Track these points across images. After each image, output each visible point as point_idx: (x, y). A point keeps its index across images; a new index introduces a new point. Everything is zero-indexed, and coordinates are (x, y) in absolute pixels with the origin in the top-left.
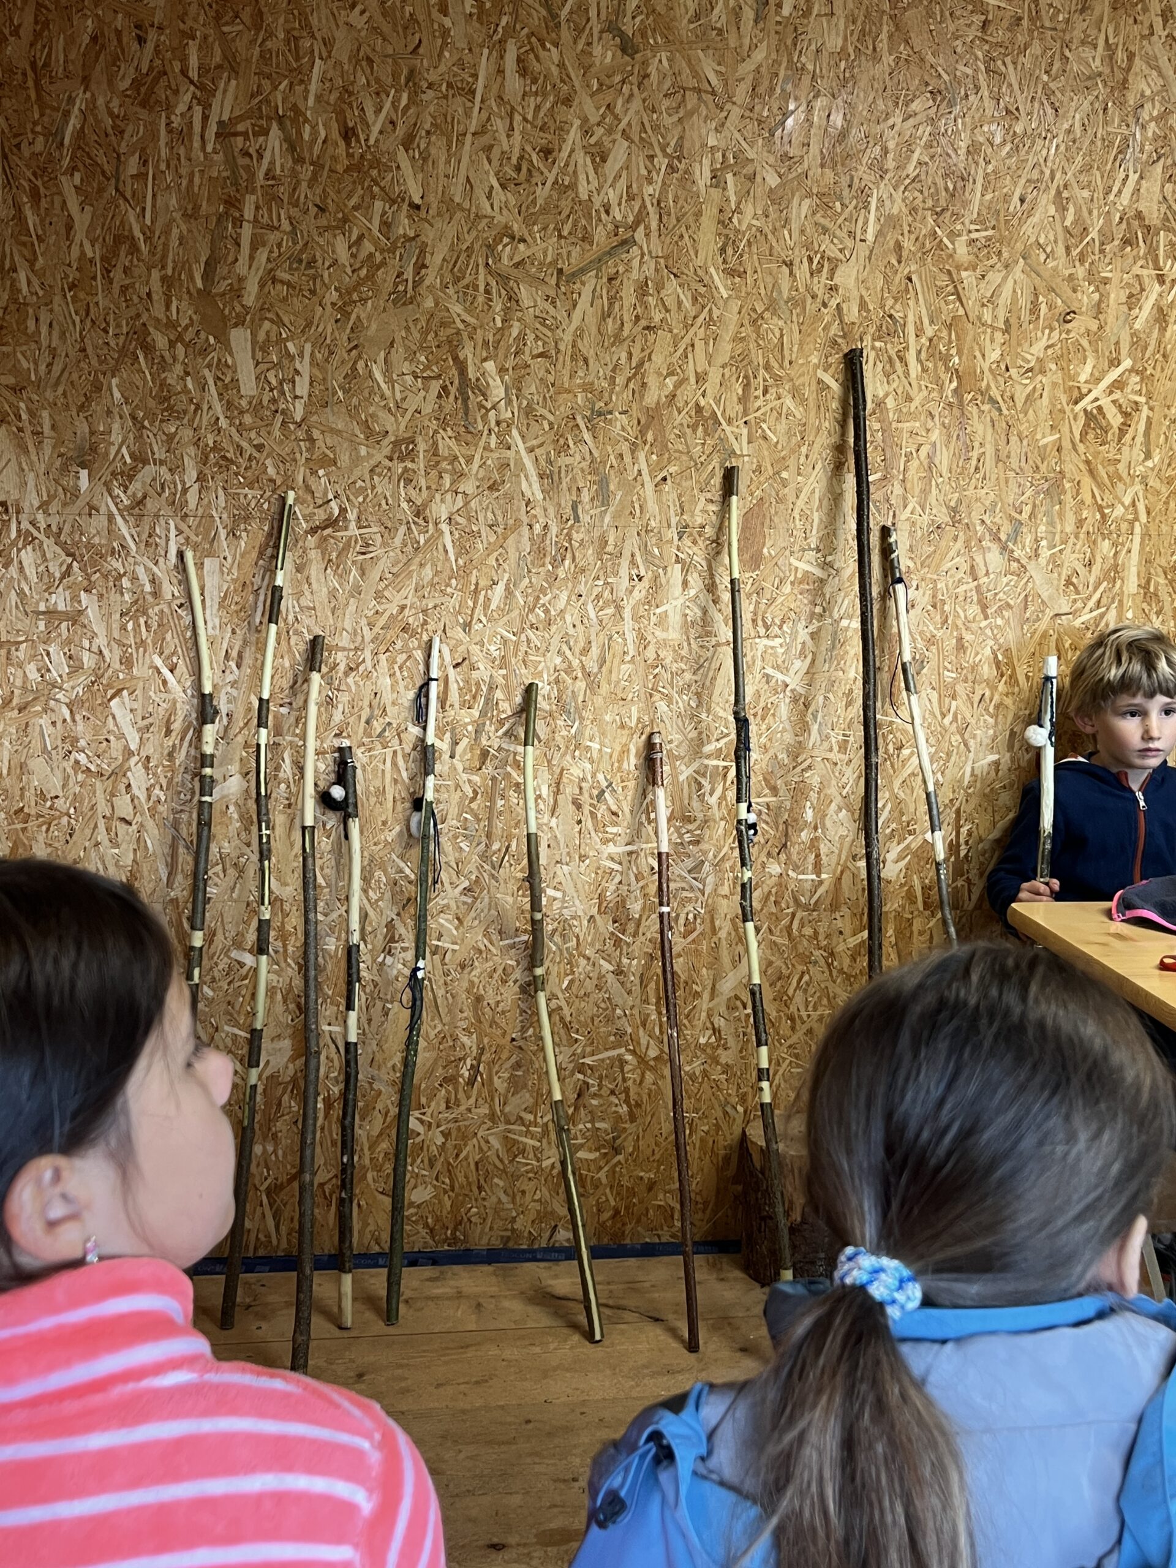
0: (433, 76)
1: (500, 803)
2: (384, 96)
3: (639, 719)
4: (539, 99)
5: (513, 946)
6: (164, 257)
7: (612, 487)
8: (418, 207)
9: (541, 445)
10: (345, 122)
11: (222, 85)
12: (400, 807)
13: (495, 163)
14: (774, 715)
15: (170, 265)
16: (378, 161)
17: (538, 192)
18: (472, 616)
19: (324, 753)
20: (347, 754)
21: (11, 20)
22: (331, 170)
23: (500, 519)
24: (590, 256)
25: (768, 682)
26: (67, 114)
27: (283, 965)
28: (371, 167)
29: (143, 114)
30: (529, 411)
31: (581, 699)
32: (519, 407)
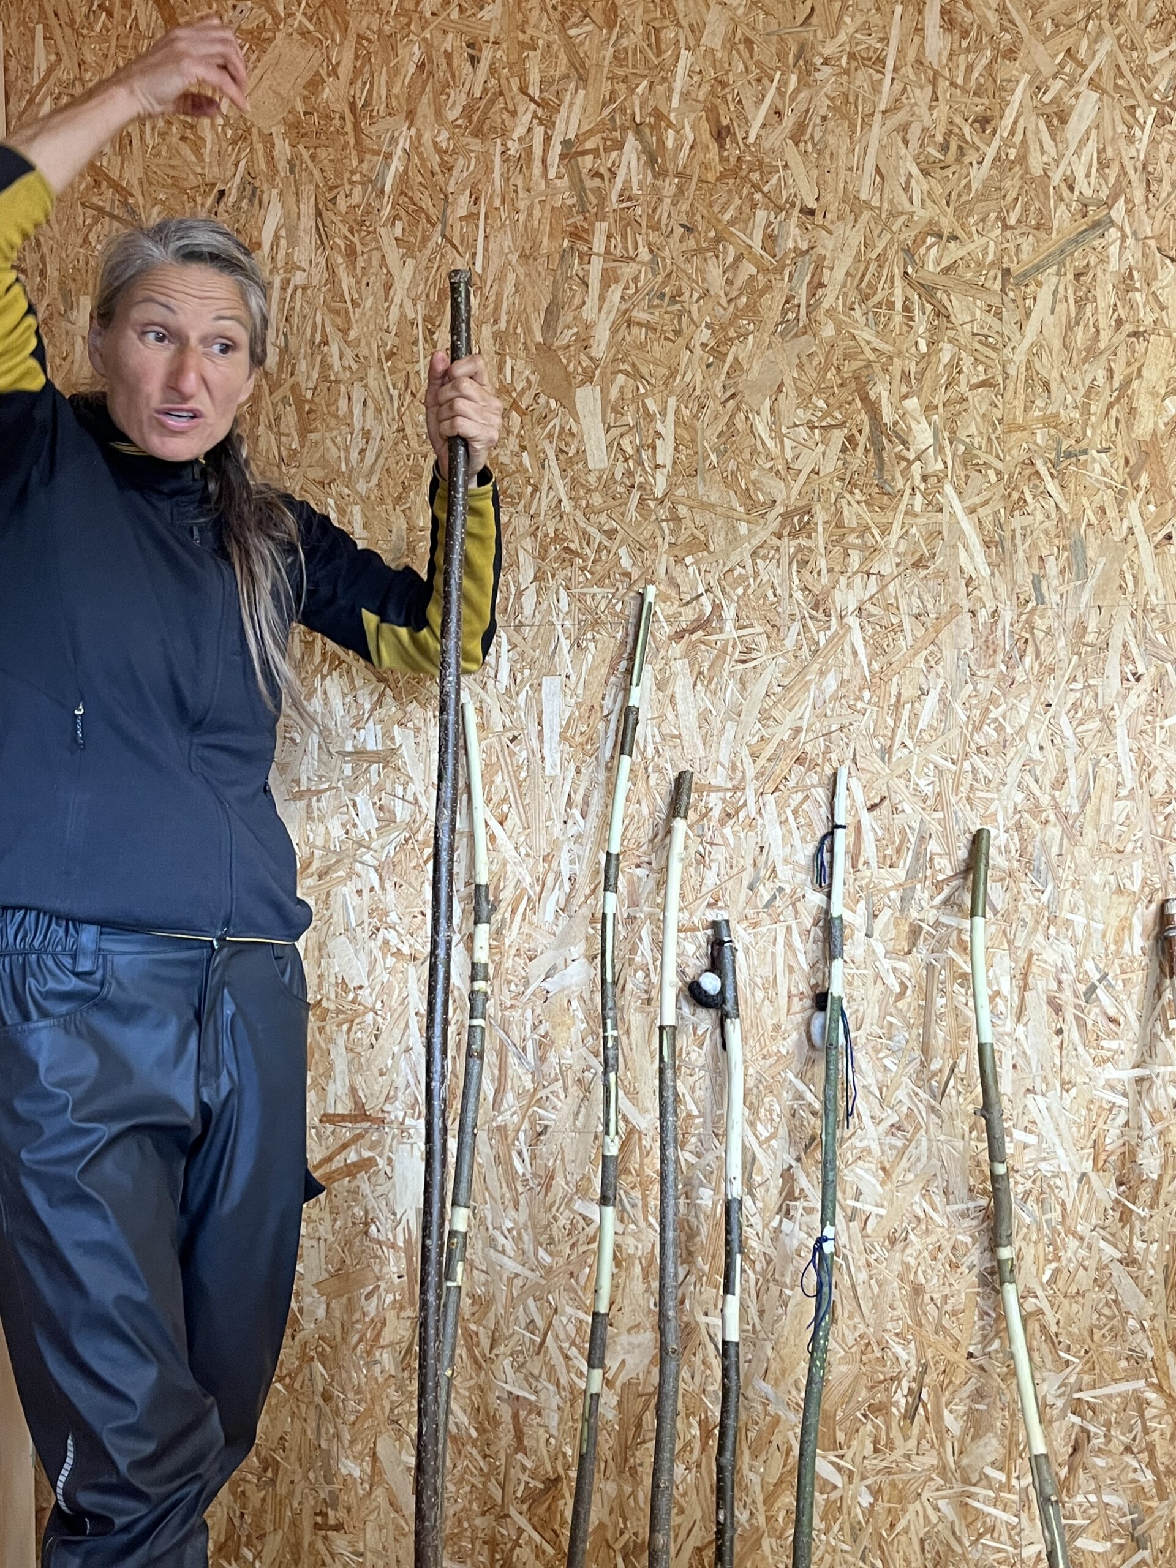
0: (830, 49)
1: (940, 1001)
2: (765, 81)
3: (1144, 883)
4: (972, 56)
5: (964, 1215)
6: (497, 309)
7: (1091, 553)
8: (812, 212)
9: (986, 503)
10: (718, 121)
11: (568, 97)
12: (797, 1005)
13: (914, 144)
15: (504, 318)
16: (761, 162)
17: (973, 172)
18: (892, 739)
19: (694, 929)
20: (724, 931)
21: (329, 60)
22: (700, 181)
23: (930, 606)
24: (1045, 249)
26: (388, 156)
27: (642, 1224)
28: (751, 170)
29: (476, 145)
30: (968, 459)
31: (1055, 850)
32: (954, 454)
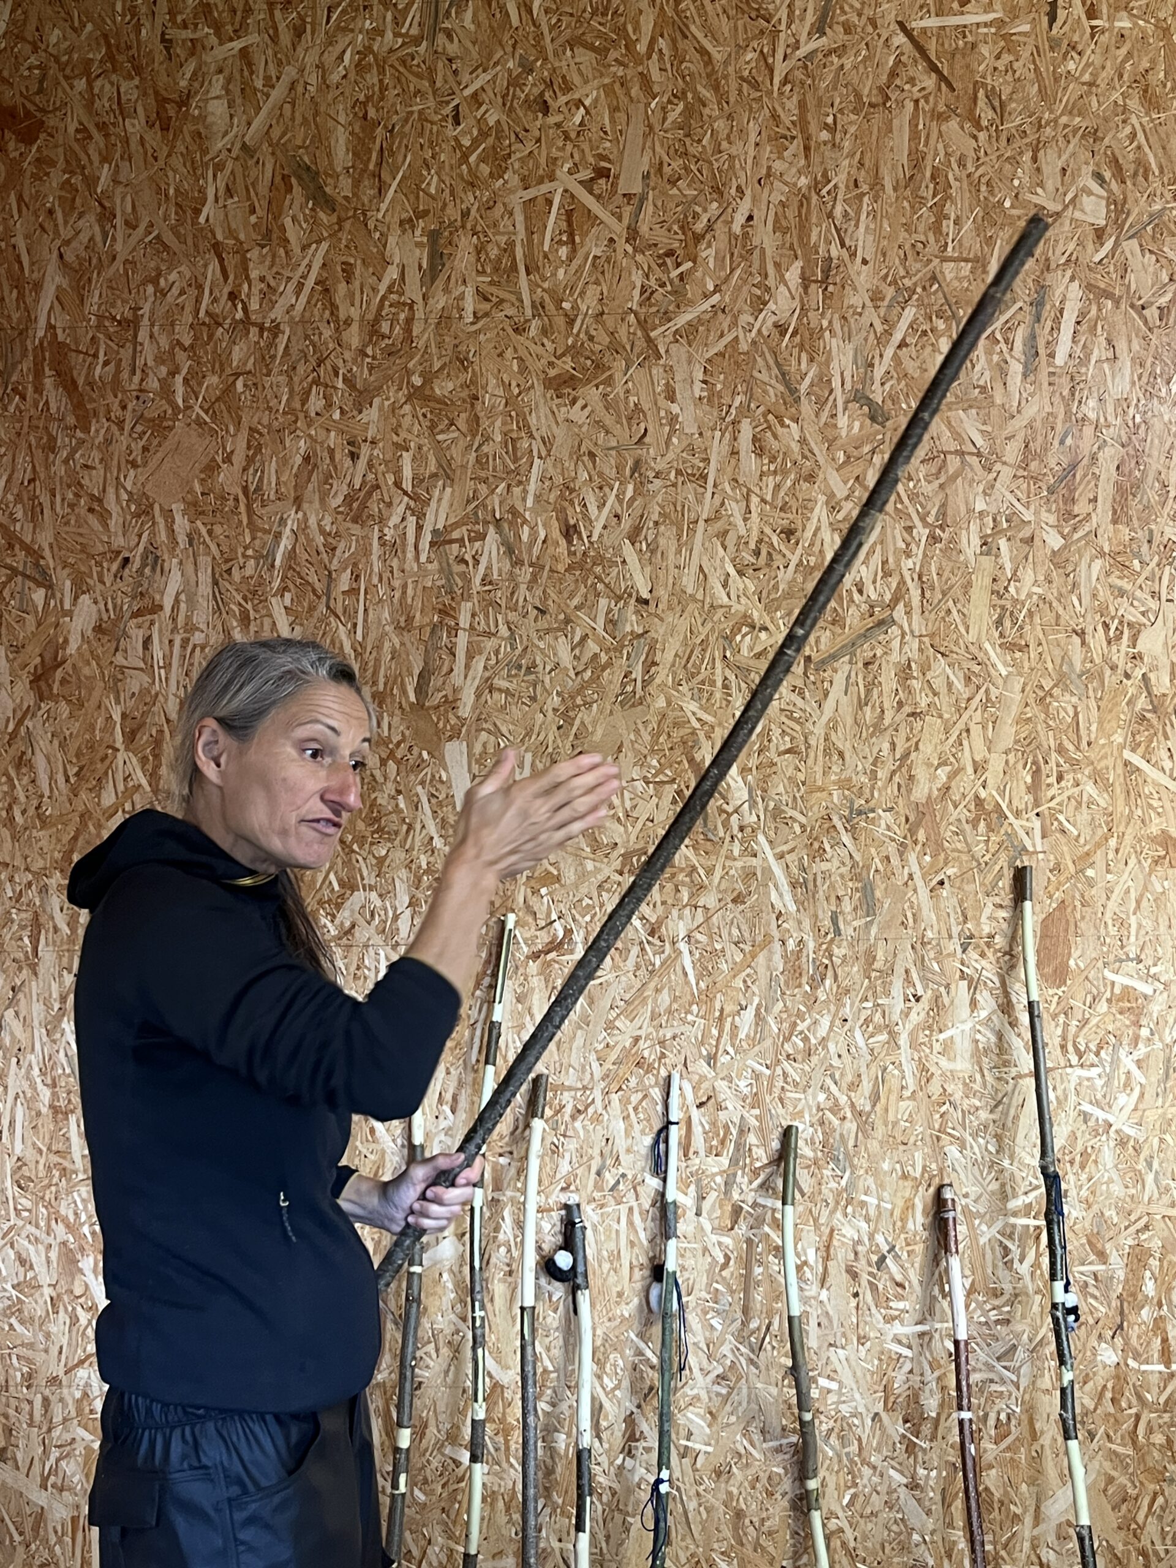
0: (661, 465)
1: (758, 1270)
2: (607, 489)
3: (924, 1167)
4: (779, 478)
5: (779, 1450)
6: (375, 673)
7: (878, 894)
8: (646, 602)
9: (792, 850)
10: (566, 520)
11: (437, 493)
12: (638, 1274)
13: (731, 548)
14: (1096, 1162)
15: (382, 681)
16: (603, 558)
17: (781, 574)
18: (717, 1047)
19: (551, 1210)
20: (576, 1213)
21: (224, 448)
22: (551, 570)
23: (746, 935)
24: (840, 641)
25: (1085, 1122)
26: (278, 536)
27: (505, 1465)
28: (594, 564)
29: (356, 529)
30: (777, 814)
31: (851, 1143)
32: (766, 810)
